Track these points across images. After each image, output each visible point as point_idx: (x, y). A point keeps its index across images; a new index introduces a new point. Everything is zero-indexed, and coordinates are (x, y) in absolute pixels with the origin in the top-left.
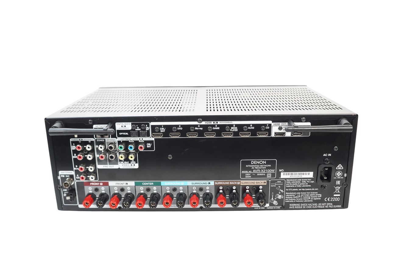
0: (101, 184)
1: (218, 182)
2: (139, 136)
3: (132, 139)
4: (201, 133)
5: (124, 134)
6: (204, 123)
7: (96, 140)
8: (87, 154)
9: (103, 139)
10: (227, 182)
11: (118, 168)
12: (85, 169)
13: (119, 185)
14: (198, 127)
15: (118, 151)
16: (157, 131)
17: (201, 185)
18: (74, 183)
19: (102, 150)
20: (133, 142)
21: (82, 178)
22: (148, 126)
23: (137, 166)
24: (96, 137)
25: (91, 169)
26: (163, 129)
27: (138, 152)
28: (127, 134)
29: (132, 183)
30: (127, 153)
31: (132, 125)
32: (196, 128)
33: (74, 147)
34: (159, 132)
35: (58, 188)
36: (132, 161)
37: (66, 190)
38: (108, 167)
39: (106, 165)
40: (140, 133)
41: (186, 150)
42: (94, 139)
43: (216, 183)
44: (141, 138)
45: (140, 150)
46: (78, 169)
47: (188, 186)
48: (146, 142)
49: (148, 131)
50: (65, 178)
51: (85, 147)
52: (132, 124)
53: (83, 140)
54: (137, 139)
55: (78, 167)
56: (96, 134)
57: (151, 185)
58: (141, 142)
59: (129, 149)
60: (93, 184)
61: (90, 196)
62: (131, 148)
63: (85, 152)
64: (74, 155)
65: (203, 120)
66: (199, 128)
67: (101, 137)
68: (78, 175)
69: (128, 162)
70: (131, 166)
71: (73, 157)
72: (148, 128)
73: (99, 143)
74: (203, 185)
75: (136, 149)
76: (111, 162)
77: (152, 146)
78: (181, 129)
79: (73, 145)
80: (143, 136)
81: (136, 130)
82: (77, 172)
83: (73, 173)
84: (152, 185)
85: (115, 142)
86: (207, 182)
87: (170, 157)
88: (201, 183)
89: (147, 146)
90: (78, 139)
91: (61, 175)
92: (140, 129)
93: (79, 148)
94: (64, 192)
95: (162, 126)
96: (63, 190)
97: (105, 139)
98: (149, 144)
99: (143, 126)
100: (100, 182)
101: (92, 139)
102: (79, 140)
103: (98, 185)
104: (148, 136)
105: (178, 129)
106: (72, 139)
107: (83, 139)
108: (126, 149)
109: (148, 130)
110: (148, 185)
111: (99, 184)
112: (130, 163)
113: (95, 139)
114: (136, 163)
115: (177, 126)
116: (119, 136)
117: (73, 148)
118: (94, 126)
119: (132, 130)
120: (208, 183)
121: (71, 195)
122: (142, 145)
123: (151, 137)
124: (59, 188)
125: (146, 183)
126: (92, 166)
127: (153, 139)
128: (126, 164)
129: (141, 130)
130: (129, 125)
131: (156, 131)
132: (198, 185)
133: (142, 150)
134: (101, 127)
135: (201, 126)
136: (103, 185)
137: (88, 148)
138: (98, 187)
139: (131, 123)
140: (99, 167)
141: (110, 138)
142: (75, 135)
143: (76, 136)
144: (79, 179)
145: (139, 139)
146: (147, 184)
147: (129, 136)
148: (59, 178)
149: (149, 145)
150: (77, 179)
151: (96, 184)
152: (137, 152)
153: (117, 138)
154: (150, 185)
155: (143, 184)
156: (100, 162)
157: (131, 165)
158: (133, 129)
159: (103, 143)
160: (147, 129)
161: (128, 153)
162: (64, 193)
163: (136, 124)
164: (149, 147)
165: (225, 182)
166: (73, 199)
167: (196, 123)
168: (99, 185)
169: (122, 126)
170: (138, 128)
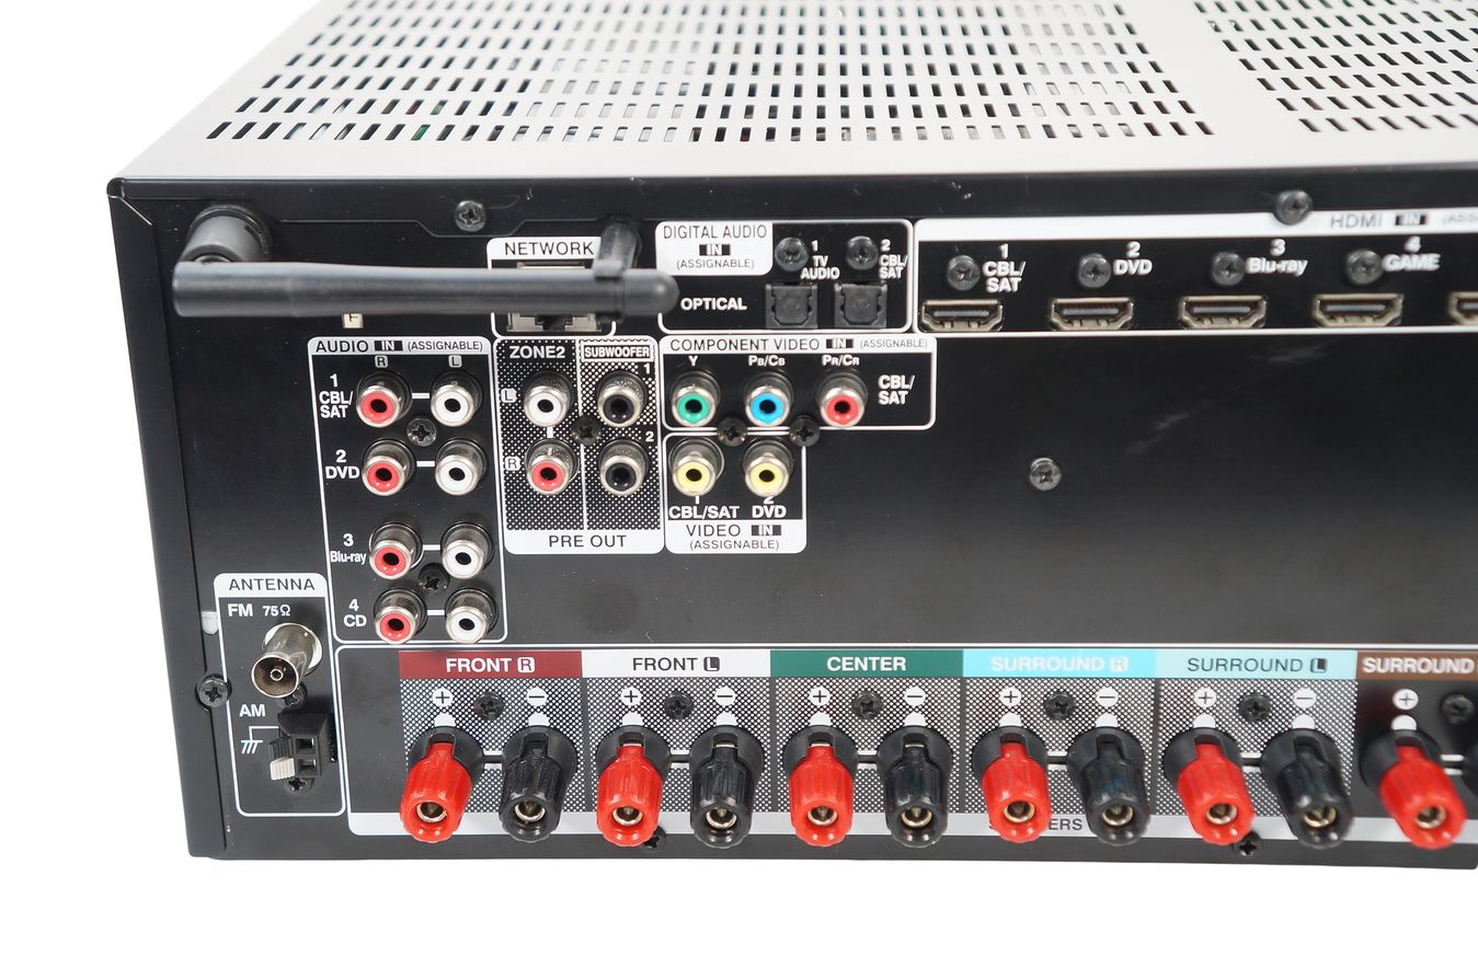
0: (527, 666)
1: (1383, 655)
2: (826, 321)
3: (768, 344)
4: (1287, 300)
5: (716, 304)
6: (1321, 224)
7: (505, 349)
8: (435, 453)
9: (556, 343)
10: (1454, 655)
11: (655, 549)
12: (415, 557)
13: (658, 673)
14: (1270, 258)
15: (665, 432)
16: (962, 283)
17: (1259, 674)
18: (323, 655)
19: (548, 421)
20: (782, 362)
21: (396, 625)
22: (900, 248)
23: (793, 537)
24: (502, 331)
25: (461, 558)
26: (1005, 268)
27: (811, 441)
28: (736, 304)
29: (750, 661)
30: (733, 449)
31: (776, 242)
32: (1257, 265)
33: (336, 397)
34: (980, 290)
35: (206, 699)
36: (760, 500)
37: (260, 711)
38: (586, 541)
39: (572, 533)
40: (839, 300)
41: (1163, 425)
42: (492, 339)
43: (1372, 666)
44: (839, 336)
45: (834, 423)
46: (359, 558)
47: (1157, 682)
48: (872, 368)
49: (898, 286)
50: (260, 622)
51: (427, 404)
52: (779, 234)
53: (405, 351)
54: (812, 341)
55: (360, 546)
56: (502, 308)
57: (886, 675)
58: (835, 361)
59: (752, 412)
60: (464, 664)
61: (442, 753)
62: (768, 407)
63: (422, 434)
64: (330, 460)
65: (1320, 203)
66: (1278, 259)
67: (540, 328)
68: (354, 605)
69: (735, 508)
70: (751, 538)
71: (326, 473)
72: (894, 259)
73: (528, 374)
74: (1272, 675)
75: (804, 415)
76: (607, 513)
77: (918, 395)
78: (1144, 267)
79: (330, 388)
80: (854, 325)
81: (805, 274)
82: (349, 581)
83: (318, 586)
84: (898, 675)
85: (641, 365)
86: (1305, 653)
87: (1045, 474)
88: (1259, 665)
89: (882, 395)
90: (371, 340)
91: (225, 602)
92: (834, 273)
93: (379, 406)
94: (242, 726)
95: (1005, 248)
96: (235, 710)
97: (570, 346)
98: (897, 381)
99: (862, 250)
100: (514, 655)
101: (479, 345)
102: (378, 346)
103: (501, 675)
104: (896, 318)
105: (1122, 267)
106: (325, 340)
107: (406, 340)
108: (731, 415)
109: (892, 274)
110: (869, 675)
111: (513, 665)
112: (744, 514)
113: (500, 338)
114: (793, 514)
115: (1116, 249)
116: (679, 320)
117: (330, 404)
118: (496, 248)
119: (778, 274)
120: (1307, 665)
121: (305, 745)
122: (849, 386)
123: (910, 331)
124: (214, 693)
125: (856, 661)
126: (466, 538)
127: (926, 343)
128: (715, 523)
129: (841, 280)
130: (753, 241)
131: (955, 285)
132: (1235, 673)
133: (850, 424)
134: (547, 256)
135: (1296, 247)
136: (538, 676)
137: (451, 406)
138: (502, 688)
139: (768, 225)
140: (522, 542)
141: (611, 336)
142: (346, 317)
143: (353, 321)
144: (367, 632)
145: (823, 340)
146: (861, 664)
147: (753, 319)
148: (212, 622)
149: (894, 388)
150: (345, 633)
151: (490, 665)
152: (805, 434)
153: (659, 336)
154: (879, 675)
155: (834, 664)
156: (530, 512)
157: (755, 530)
158: (789, 267)
159: (556, 372)
160: (890, 267)
161: (734, 442)
162: (241, 734)
163: (807, 234)
164: (894, 399)
165: (1439, 655)
166: (313, 780)
167: (1256, 224)
168: (513, 673)
169: (703, 250)
170: (824, 260)
